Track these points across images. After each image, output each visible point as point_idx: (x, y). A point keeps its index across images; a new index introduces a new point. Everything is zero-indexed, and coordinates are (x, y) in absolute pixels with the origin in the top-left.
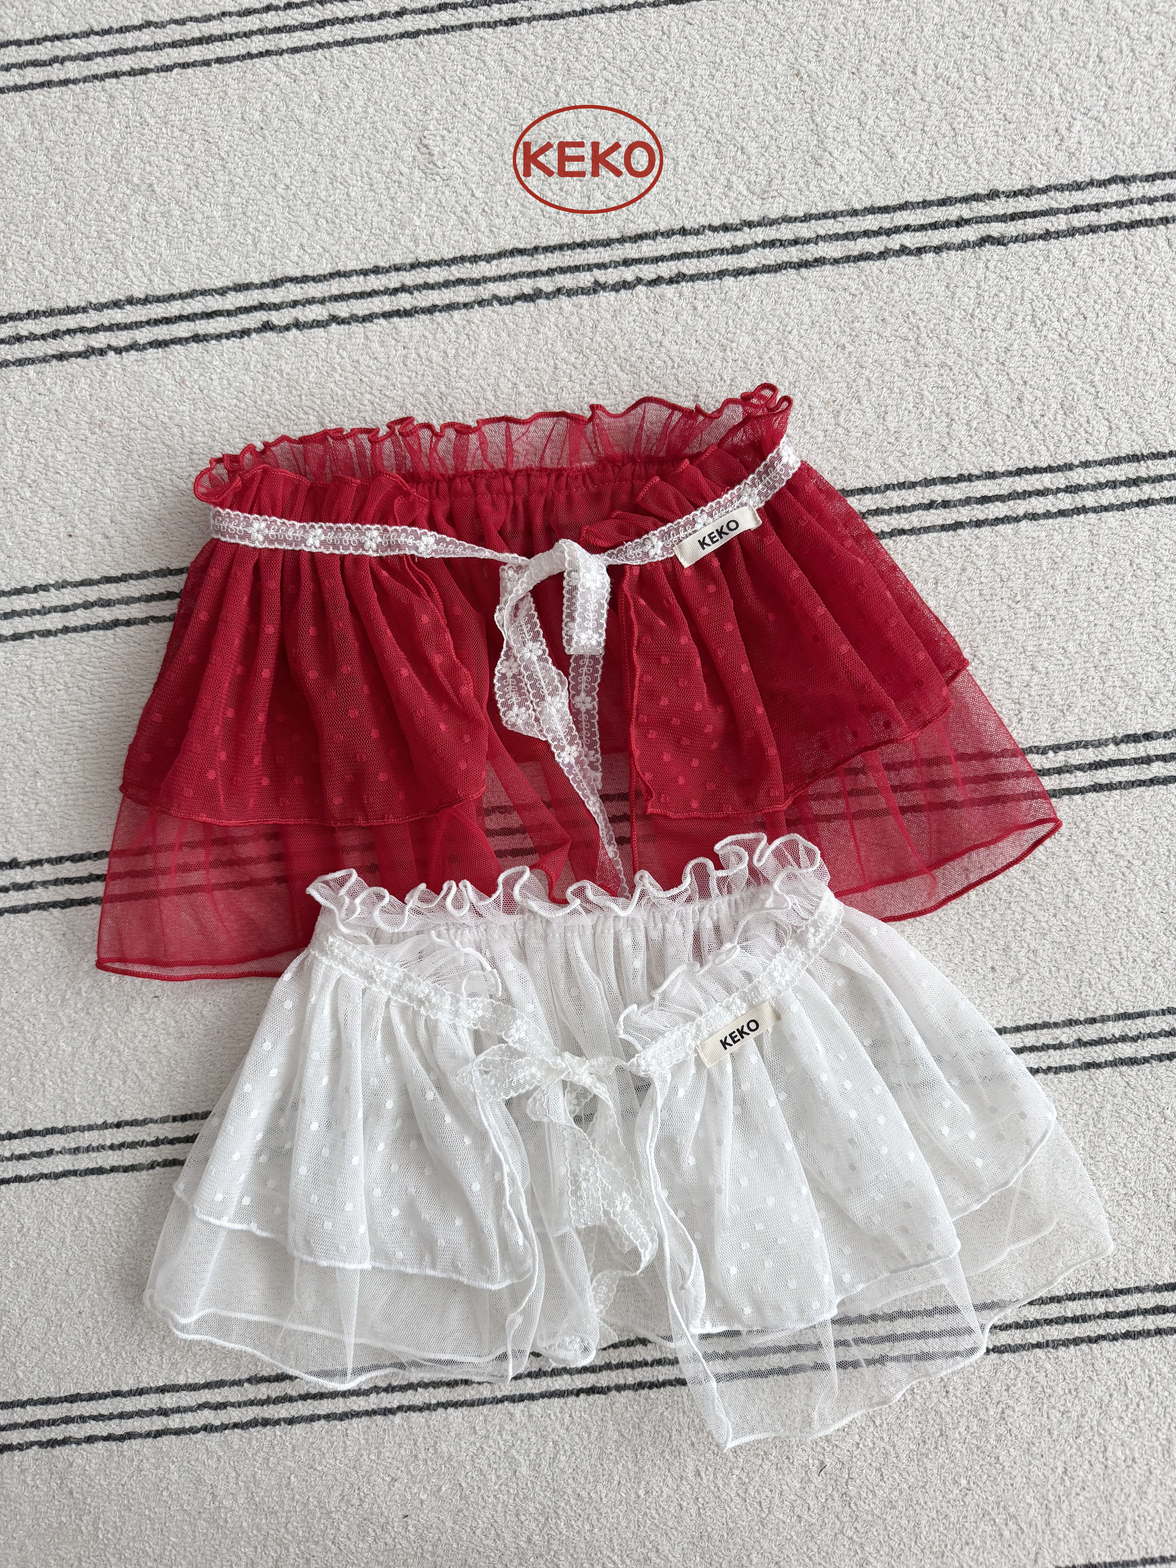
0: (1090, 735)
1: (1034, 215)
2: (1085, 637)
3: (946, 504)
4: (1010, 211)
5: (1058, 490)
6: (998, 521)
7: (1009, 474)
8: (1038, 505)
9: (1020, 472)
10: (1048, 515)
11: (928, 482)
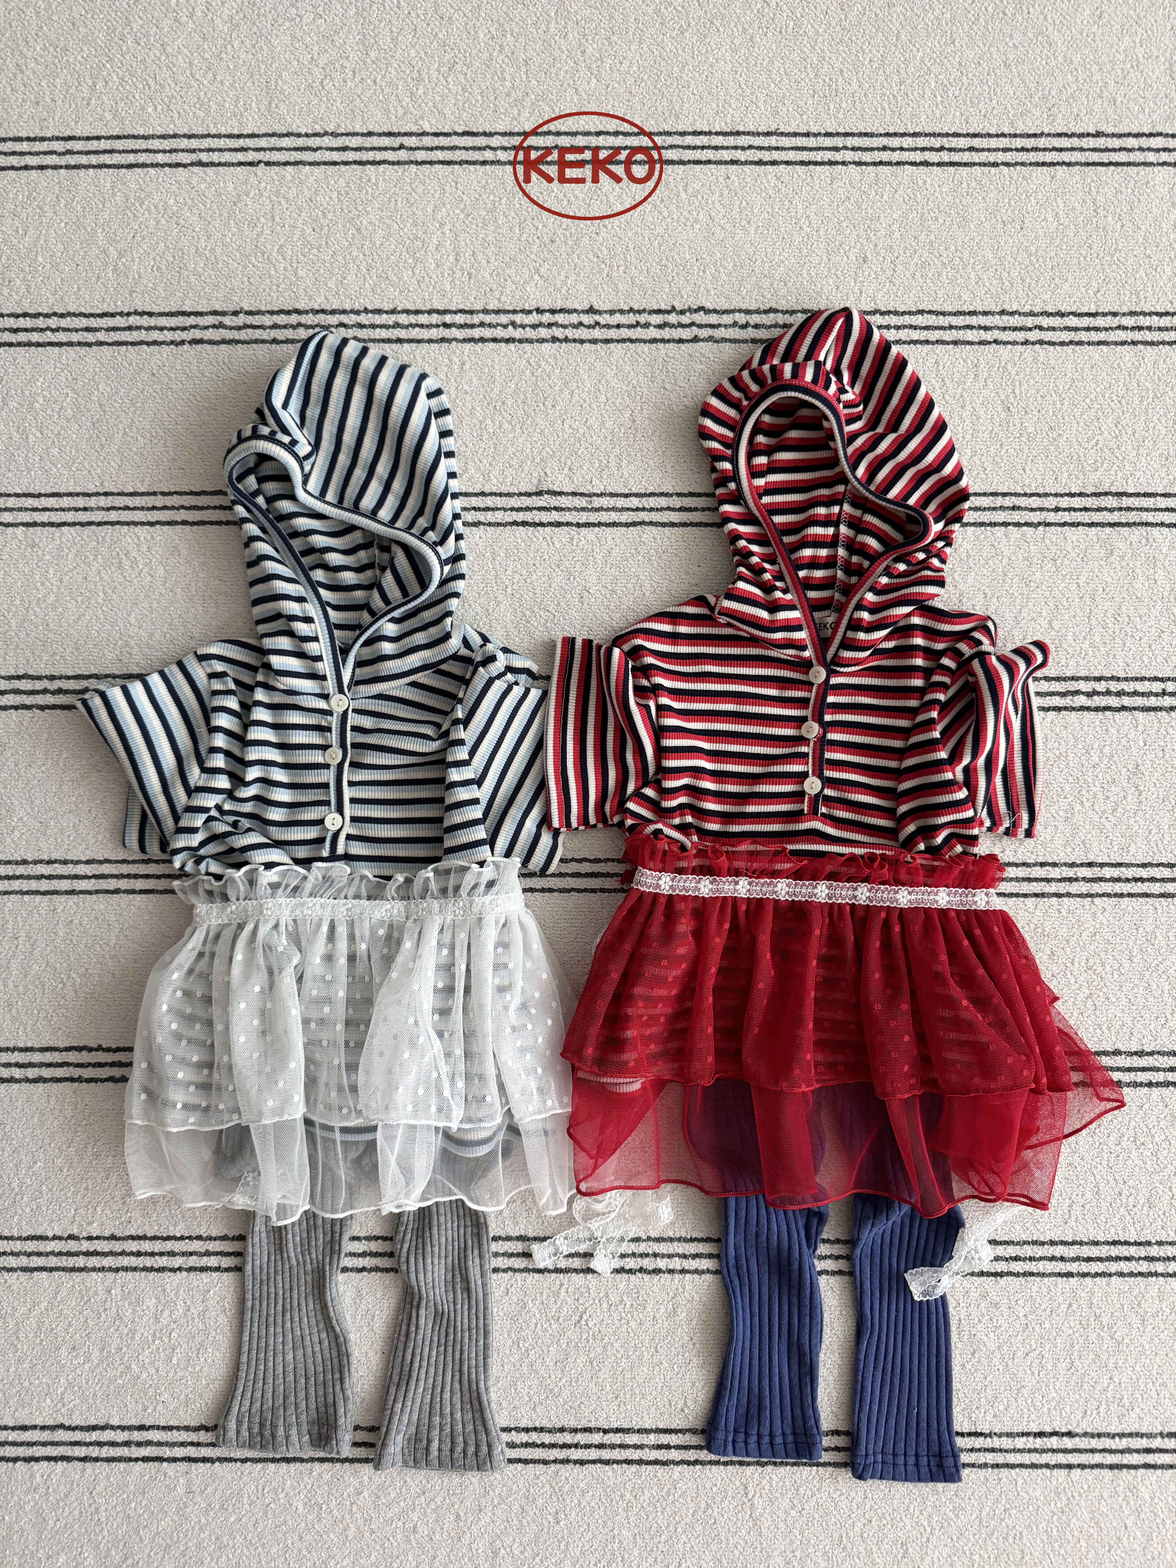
0: (1144, 1430)
1: (1144, 1069)
2: (1148, 1361)
3: (1062, 1259)
4: (1127, 1065)
5: (1140, 1258)
6: (1097, 1275)
7: (1107, 1243)
8: (1124, 1266)
9: (1114, 1243)
10: (1131, 1274)
11: (1052, 1243)
